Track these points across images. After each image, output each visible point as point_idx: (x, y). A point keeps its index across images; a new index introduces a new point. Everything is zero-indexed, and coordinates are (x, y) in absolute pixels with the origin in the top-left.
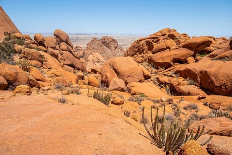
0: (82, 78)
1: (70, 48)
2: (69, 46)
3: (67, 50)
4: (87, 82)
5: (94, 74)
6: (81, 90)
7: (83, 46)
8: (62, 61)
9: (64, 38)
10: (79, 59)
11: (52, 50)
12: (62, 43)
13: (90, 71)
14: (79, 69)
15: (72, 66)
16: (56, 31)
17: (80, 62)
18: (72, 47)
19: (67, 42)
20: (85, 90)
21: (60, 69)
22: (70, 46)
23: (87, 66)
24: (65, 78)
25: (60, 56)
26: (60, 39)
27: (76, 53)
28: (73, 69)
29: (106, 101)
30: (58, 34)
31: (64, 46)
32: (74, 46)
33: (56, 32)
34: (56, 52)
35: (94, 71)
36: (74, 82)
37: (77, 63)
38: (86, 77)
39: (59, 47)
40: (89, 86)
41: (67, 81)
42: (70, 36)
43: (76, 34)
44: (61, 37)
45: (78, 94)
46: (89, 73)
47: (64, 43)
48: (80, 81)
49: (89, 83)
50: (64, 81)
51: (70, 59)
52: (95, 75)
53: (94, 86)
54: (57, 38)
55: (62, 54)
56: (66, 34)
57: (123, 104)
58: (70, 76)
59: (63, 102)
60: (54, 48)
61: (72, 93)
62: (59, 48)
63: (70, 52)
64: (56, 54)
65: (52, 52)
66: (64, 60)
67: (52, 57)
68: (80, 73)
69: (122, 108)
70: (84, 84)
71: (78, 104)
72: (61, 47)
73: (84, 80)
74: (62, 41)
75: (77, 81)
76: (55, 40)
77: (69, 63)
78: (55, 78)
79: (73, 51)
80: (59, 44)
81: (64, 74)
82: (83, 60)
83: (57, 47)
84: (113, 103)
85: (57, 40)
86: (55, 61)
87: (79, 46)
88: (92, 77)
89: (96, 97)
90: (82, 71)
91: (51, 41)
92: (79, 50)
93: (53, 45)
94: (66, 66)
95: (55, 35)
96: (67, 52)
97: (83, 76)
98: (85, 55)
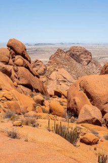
0: (42, 103)
1: (27, 62)
2: (25, 60)
3: (22, 66)
4: (47, 109)
5: (57, 99)
6: (40, 121)
7: (45, 59)
8: (16, 80)
9: (19, 50)
10: (39, 77)
11: (4, 66)
12: (17, 57)
13: (53, 93)
14: (37, 91)
15: (28, 86)
16: (11, 40)
17: (40, 81)
18: (30, 62)
19: (23, 56)
20: (44, 121)
21: (13, 91)
22: (27, 59)
23: (48, 86)
24: (18, 102)
25: (13, 73)
26: (14, 50)
27: (35, 69)
29: (72, 138)
30: (12, 45)
31: (19, 59)
32: (33, 60)
33: (11, 43)
34: (9, 68)
35: (58, 94)
36: (30, 108)
37: (36, 83)
38: (46, 102)
39: (13, 61)
40: (51, 115)
41: (21, 106)
42: (27, 47)
43: (36, 45)
44: (16, 50)
45: (34, 126)
46: (51, 96)
47: (20, 56)
48: (39, 107)
49: (51, 111)
50: (17, 107)
51: (26, 78)
52: (60, 99)
53: (57, 115)
54: (12, 50)
55: (16, 71)
56: (22, 44)
57: (96, 143)
58: (26, 100)
59: (14, 136)
60: (7, 63)
61: (27, 124)
62: (12, 63)
63: (27, 68)
64: (9, 70)
65: (4, 68)
66: (19, 79)
67: (4, 75)
68: (39, 96)
69: (95, 149)
70: (44, 112)
71: (33, 141)
72: (16, 62)
73: (43, 107)
74: (17, 54)
75: (35, 107)
76: (9, 52)
77: (25, 82)
78: (6, 102)
79: (30, 66)
80: (13, 57)
81: (17, 98)
82: (43, 78)
83: (11, 61)
84: (82, 141)
85: (11, 53)
86: (7, 80)
87: (40, 60)
88: (55, 102)
89: (59, 131)
90: (42, 93)
91: (4, 54)
92: (38, 65)
93: (6, 59)
94: (21, 86)
95: (8, 46)
96: (23, 69)
97: (43, 101)
98: (47, 72)
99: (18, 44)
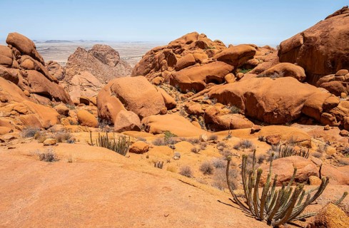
0: (66, 114)
1: (39, 64)
2: (36, 62)
3: (33, 69)
4: (74, 119)
5: (84, 107)
6: (74, 135)
7: (62, 60)
8: (26, 87)
9: (26, 48)
10: (58, 83)
11: (6, 69)
12: (23, 57)
13: (78, 101)
14: (58, 100)
15: (45, 94)
16: (11, 35)
17: (60, 88)
18: (43, 63)
19: (33, 55)
20: (81, 135)
21: (26, 101)
22: (39, 61)
23: (70, 93)
24: (36, 116)
25: (21, 79)
26: (18, 48)
27: (50, 73)
28: (47, 100)
29: (121, 149)
30: (15, 41)
31: (27, 61)
32: (46, 61)
33: (11, 38)
34: (14, 72)
35: (85, 102)
36: (54, 121)
37: (54, 90)
38: (71, 112)
39: (19, 63)
40: (80, 126)
41: (40, 121)
43: (47, 42)
44: (21, 47)
45: (70, 142)
46: (76, 104)
47: (28, 56)
48: (63, 119)
49: (80, 122)
50: (35, 122)
51: (41, 84)
52: (88, 107)
53: (88, 126)
54: (14, 49)
55: (25, 76)
56: (29, 40)
57: (147, 151)
58: (47, 112)
59: (51, 159)
60: (10, 66)
61: (60, 141)
62: (18, 66)
63: (41, 71)
64: (14, 75)
65: (6, 72)
66: (30, 86)
67: (7, 82)
68: (62, 106)
69: (148, 157)
70: (72, 123)
71: (79, 161)
72: (23, 64)
73: (69, 118)
74: (23, 53)
75: (59, 119)
76: (10, 51)
77: (40, 90)
78: (18, 117)
79: (44, 69)
80: (17, 58)
81: (33, 110)
82: (63, 84)
83: (15, 63)
84: (132, 151)
85: (13, 52)
86: (14, 88)
87: (54, 61)
88: (83, 111)
89: (104, 143)
90: (65, 102)
91: (3, 53)
92: (54, 67)
93: (8, 60)
94: (35, 95)
95: (8, 42)
96: (35, 72)
97: (67, 111)
98: (66, 76)
99: (24, 40)
